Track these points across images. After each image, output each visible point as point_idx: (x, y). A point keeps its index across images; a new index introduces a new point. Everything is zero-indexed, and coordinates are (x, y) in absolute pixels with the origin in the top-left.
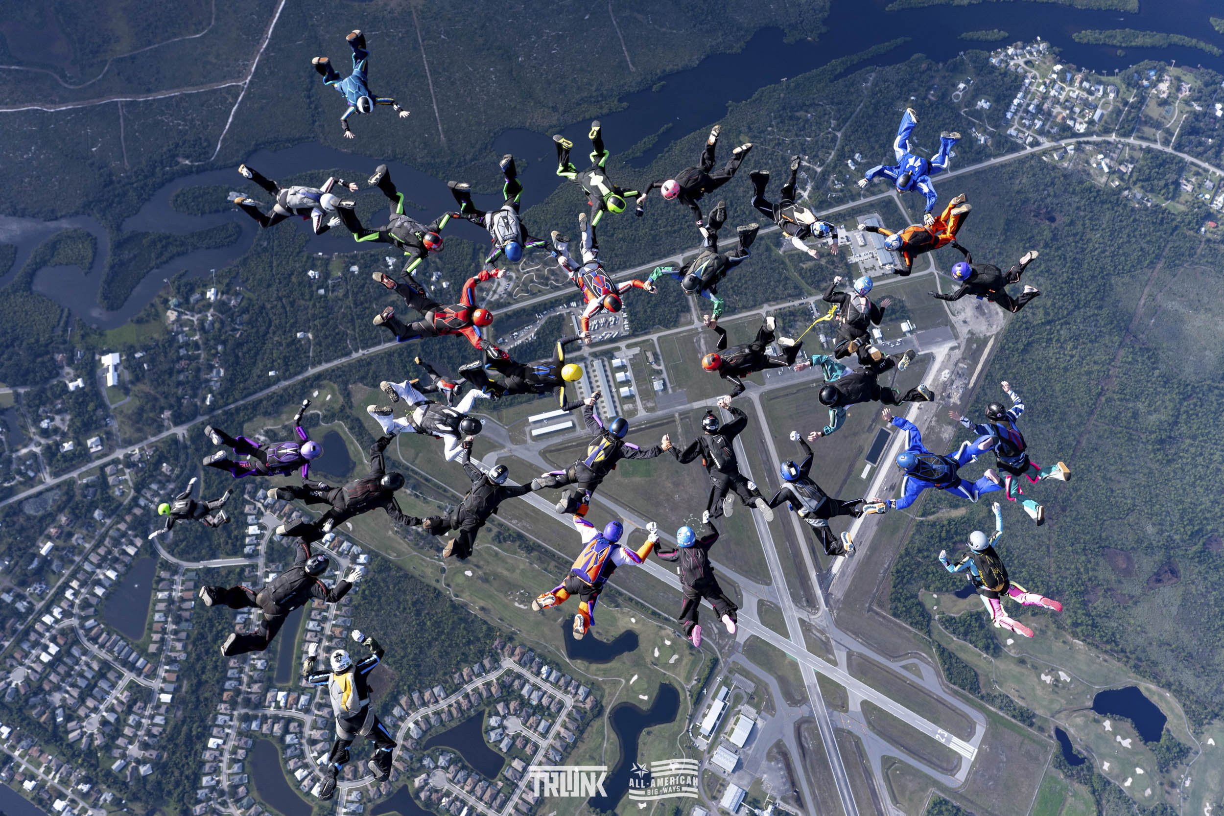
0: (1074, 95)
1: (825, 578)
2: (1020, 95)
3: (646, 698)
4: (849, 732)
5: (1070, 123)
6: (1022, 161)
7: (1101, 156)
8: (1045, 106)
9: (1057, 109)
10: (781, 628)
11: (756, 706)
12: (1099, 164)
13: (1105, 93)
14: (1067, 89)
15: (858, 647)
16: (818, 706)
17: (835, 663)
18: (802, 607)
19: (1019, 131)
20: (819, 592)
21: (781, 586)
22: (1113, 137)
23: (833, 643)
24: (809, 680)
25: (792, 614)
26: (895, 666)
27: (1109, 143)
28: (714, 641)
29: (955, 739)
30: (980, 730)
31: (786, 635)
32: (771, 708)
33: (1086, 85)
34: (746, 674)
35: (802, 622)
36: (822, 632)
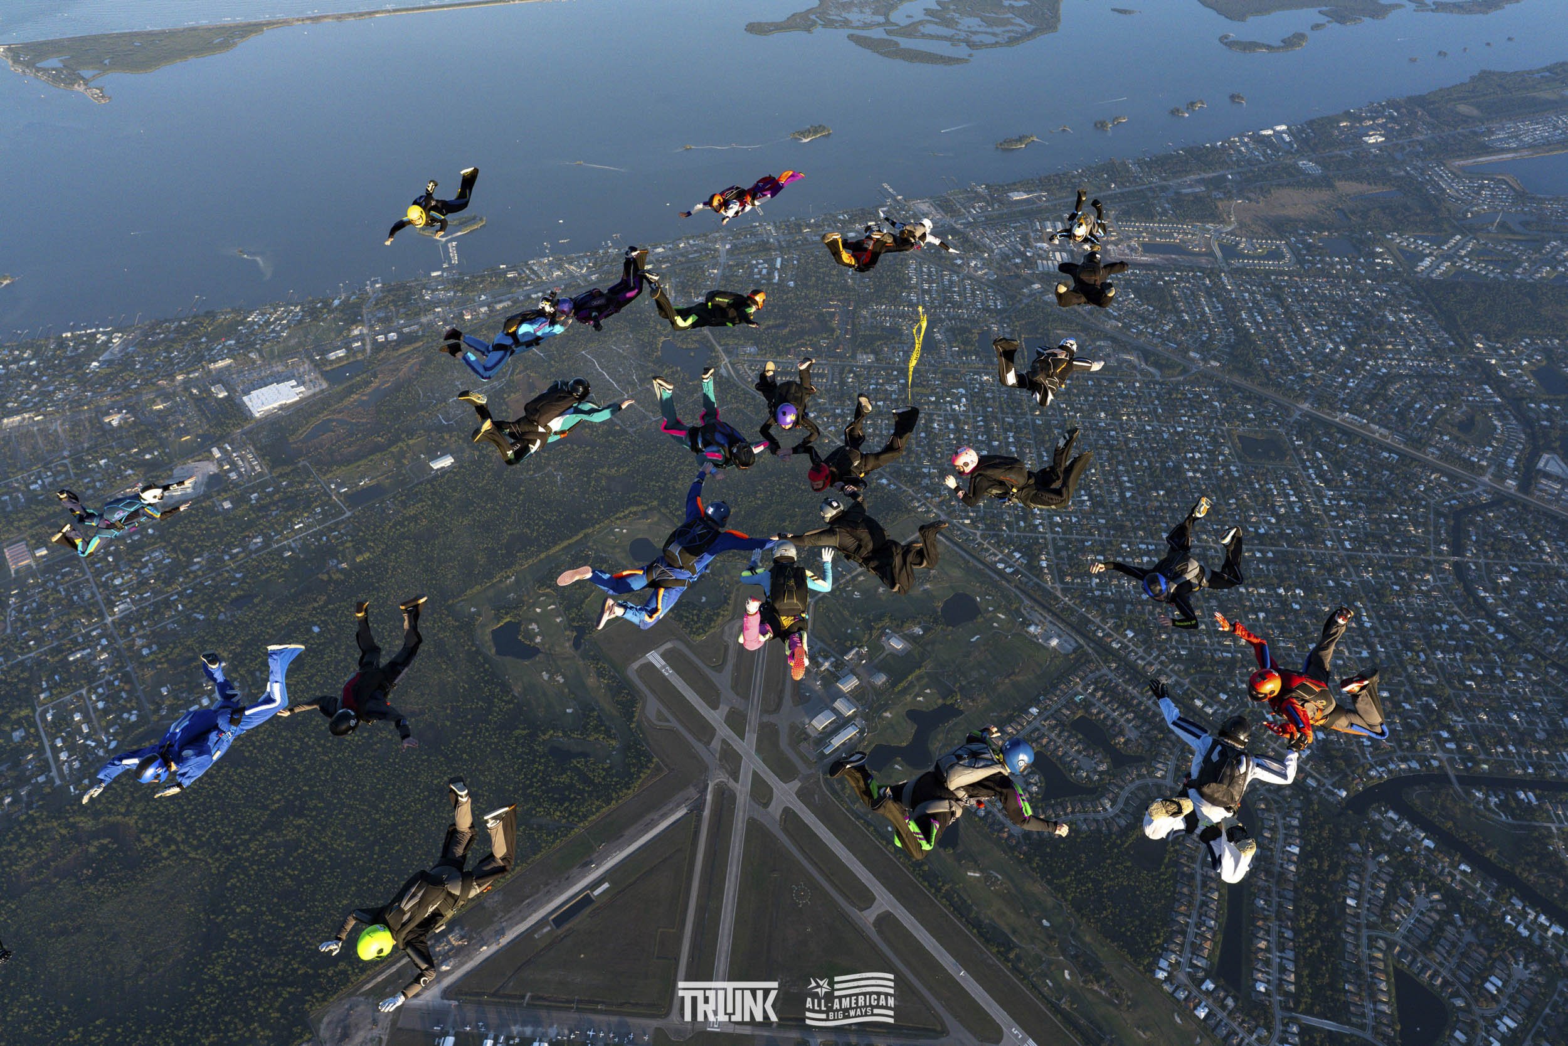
1: (697, 808)
3: (897, 766)
4: (738, 694)
10: (758, 781)
11: (805, 733)
15: (699, 747)
16: (754, 718)
17: (724, 741)
18: (729, 789)
20: (709, 797)
21: (741, 814)
23: (717, 756)
24: (752, 737)
25: (742, 789)
26: (674, 724)
28: (820, 787)
29: (658, 666)
30: (636, 665)
31: (755, 774)
32: (793, 728)
34: (802, 757)
35: (736, 780)
36: (722, 767)
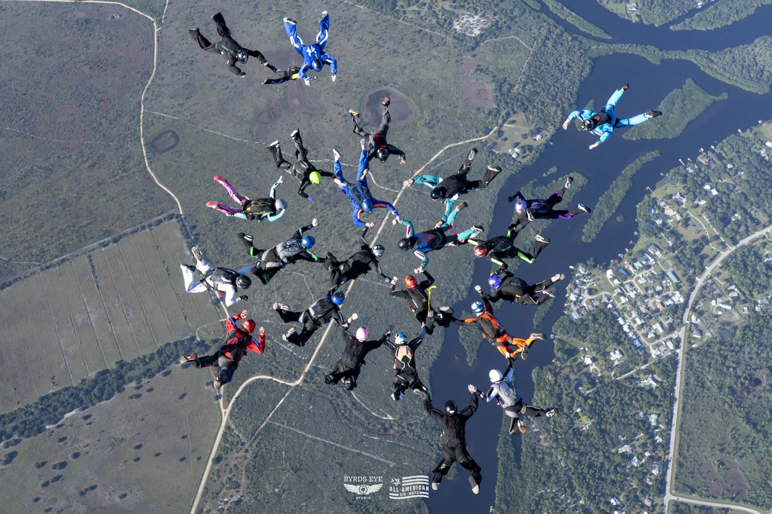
0: (642, 281)
2: (621, 321)
5: (669, 302)
6: (690, 366)
7: (713, 303)
8: (643, 310)
9: (650, 302)
12: (719, 308)
13: (654, 256)
14: (633, 281)
19: (658, 346)
22: (700, 281)
27: (704, 287)
33: (637, 265)
